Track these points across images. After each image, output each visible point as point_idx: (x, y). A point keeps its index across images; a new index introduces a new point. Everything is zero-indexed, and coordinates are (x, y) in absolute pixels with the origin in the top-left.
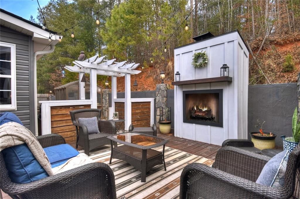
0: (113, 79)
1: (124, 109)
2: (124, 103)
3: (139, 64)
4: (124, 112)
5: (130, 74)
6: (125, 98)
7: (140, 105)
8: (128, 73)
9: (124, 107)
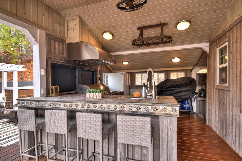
0: (3, 73)
1: (12, 94)
2: (12, 90)
3: (24, 65)
4: (12, 96)
5: (17, 71)
6: (13, 87)
7: (25, 91)
8: (15, 71)
9: (12, 93)
